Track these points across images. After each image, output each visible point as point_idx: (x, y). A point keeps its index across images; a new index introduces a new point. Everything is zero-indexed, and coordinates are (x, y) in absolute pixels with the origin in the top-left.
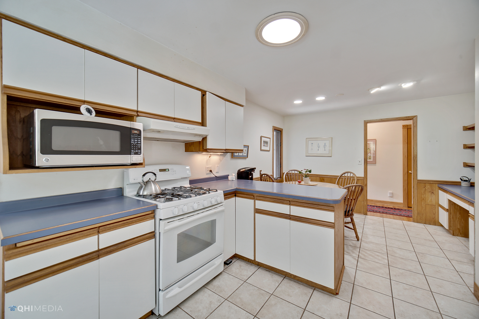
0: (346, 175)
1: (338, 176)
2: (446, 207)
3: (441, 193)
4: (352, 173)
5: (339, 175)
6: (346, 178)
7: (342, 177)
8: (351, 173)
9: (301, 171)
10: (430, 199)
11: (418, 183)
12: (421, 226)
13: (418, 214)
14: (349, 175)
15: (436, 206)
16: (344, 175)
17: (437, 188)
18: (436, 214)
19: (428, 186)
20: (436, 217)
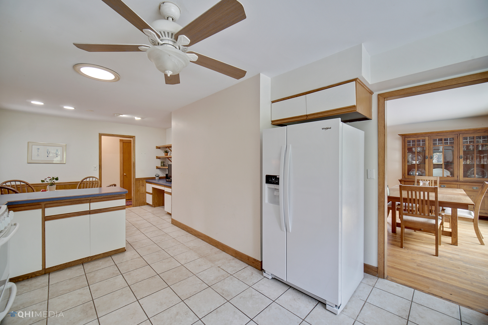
0: (88, 180)
1: (79, 182)
2: (151, 192)
3: (148, 185)
4: (95, 177)
5: (80, 180)
6: (88, 183)
7: (83, 183)
8: (93, 177)
9: (45, 179)
10: (142, 189)
11: (136, 180)
12: (138, 208)
13: (136, 200)
14: (91, 179)
15: (145, 193)
16: (85, 180)
17: (145, 182)
18: (145, 198)
19: (141, 182)
20: (145, 200)
